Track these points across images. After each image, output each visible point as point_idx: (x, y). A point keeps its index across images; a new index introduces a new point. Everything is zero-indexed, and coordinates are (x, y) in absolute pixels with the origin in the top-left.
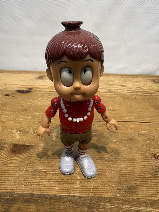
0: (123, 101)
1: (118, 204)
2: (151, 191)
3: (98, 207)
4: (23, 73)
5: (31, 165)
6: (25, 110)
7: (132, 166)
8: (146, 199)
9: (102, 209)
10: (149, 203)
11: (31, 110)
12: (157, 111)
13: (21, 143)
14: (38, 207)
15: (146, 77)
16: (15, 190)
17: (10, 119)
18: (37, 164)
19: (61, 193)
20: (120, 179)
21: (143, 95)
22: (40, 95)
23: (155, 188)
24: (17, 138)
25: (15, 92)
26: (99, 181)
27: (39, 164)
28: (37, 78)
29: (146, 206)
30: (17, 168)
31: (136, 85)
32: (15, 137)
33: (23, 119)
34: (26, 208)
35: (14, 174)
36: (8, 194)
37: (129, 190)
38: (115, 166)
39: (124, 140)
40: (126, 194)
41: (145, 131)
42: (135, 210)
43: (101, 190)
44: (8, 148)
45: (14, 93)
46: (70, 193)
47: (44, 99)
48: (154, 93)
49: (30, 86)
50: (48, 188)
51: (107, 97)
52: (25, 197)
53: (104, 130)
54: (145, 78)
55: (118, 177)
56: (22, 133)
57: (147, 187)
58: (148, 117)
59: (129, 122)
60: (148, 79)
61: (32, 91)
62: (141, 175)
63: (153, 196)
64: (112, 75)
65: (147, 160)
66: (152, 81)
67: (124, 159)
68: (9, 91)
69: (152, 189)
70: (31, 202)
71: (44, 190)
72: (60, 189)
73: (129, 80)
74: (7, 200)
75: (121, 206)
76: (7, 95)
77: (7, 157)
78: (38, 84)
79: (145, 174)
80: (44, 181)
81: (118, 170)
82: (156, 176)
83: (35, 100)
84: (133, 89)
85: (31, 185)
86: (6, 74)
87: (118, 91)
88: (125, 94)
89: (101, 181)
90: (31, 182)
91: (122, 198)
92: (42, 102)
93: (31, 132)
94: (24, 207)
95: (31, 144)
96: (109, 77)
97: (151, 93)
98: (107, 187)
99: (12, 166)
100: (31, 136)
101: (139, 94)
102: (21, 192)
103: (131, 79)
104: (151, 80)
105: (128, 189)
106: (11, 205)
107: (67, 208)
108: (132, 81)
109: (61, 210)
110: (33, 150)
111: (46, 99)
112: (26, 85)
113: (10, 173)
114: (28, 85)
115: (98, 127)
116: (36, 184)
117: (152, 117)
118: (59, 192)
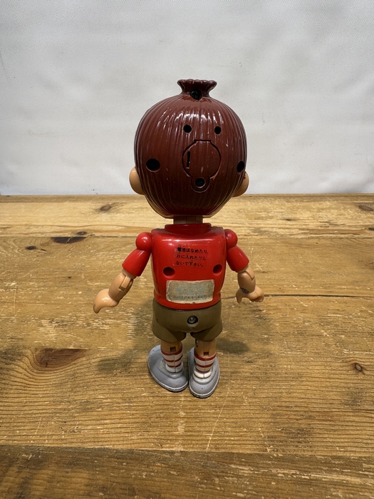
0: (287, 252)
1: (268, 466)
2: (342, 440)
3: (224, 474)
4: (65, 201)
5: (81, 389)
6: (70, 278)
7: (303, 387)
8: (331, 457)
9: (232, 477)
10: (338, 464)
11: (83, 277)
12: (364, 271)
13: (59, 346)
14: (93, 475)
15: (342, 198)
16: (45, 440)
17: (37, 296)
18: (92, 388)
19: (143, 445)
20: (274, 416)
21: (335, 238)
22: (102, 246)
23: (352, 432)
24: (50, 335)
25: (47, 241)
26: (228, 420)
27: (97, 388)
28: (96, 210)
29: (330, 472)
30: (49, 397)
31: (320, 217)
32: (46, 334)
33: (65, 296)
34: (68, 477)
35: (42, 410)
36: (29, 449)
37: (293, 438)
38: (264, 389)
39: (287, 335)
40: (287, 446)
41: (334, 314)
42: (305, 479)
43: (232, 438)
44: (31, 357)
45: (47, 244)
46: (163, 446)
47: (111, 253)
48: (361, 232)
49: (81, 228)
50: (114, 435)
51: (251, 245)
52: (65, 455)
53: (243, 314)
54: (342, 200)
55: (270, 412)
56: (62, 324)
57: (335, 430)
58: (345, 285)
59: (300, 295)
60: (346, 204)
61: (85, 238)
62: (321, 406)
63: (347, 451)
64: (266, 197)
65: (337, 376)
66: (356, 206)
67: (286, 373)
68: (34, 240)
69: (344, 436)
70: (78, 464)
71: (106, 440)
72: (142, 437)
73: (304, 207)
74: (28, 461)
75: (274, 471)
76: (30, 248)
77: (29, 375)
78: (98, 223)
79: (331, 404)
80: (108, 421)
81: (271, 397)
82: (355, 407)
83: (92, 255)
84: (312, 225)
85: (79, 431)
86: (29, 205)
87: (278, 230)
88: (292, 237)
89: (232, 420)
90: (78, 425)
91: (278, 455)
92: (107, 261)
93: (80, 322)
94: (64, 474)
95: (80, 347)
96: (259, 201)
97: (354, 232)
98: (246, 432)
99: (38, 392)
100: (82, 330)
101: (325, 235)
102: (56, 445)
103: (308, 204)
104: (355, 204)
105: (291, 435)
106: (35, 472)
107: (155, 477)
108: (309, 209)
109: (143, 479)
110: (84, 359)
111: (116, 254)
112: (72, 227)
113: (35, 408)
114: (76, 225)
115: (230, 308)
116: (89, 428)
117: (352, 283)
118: (139, 443)
